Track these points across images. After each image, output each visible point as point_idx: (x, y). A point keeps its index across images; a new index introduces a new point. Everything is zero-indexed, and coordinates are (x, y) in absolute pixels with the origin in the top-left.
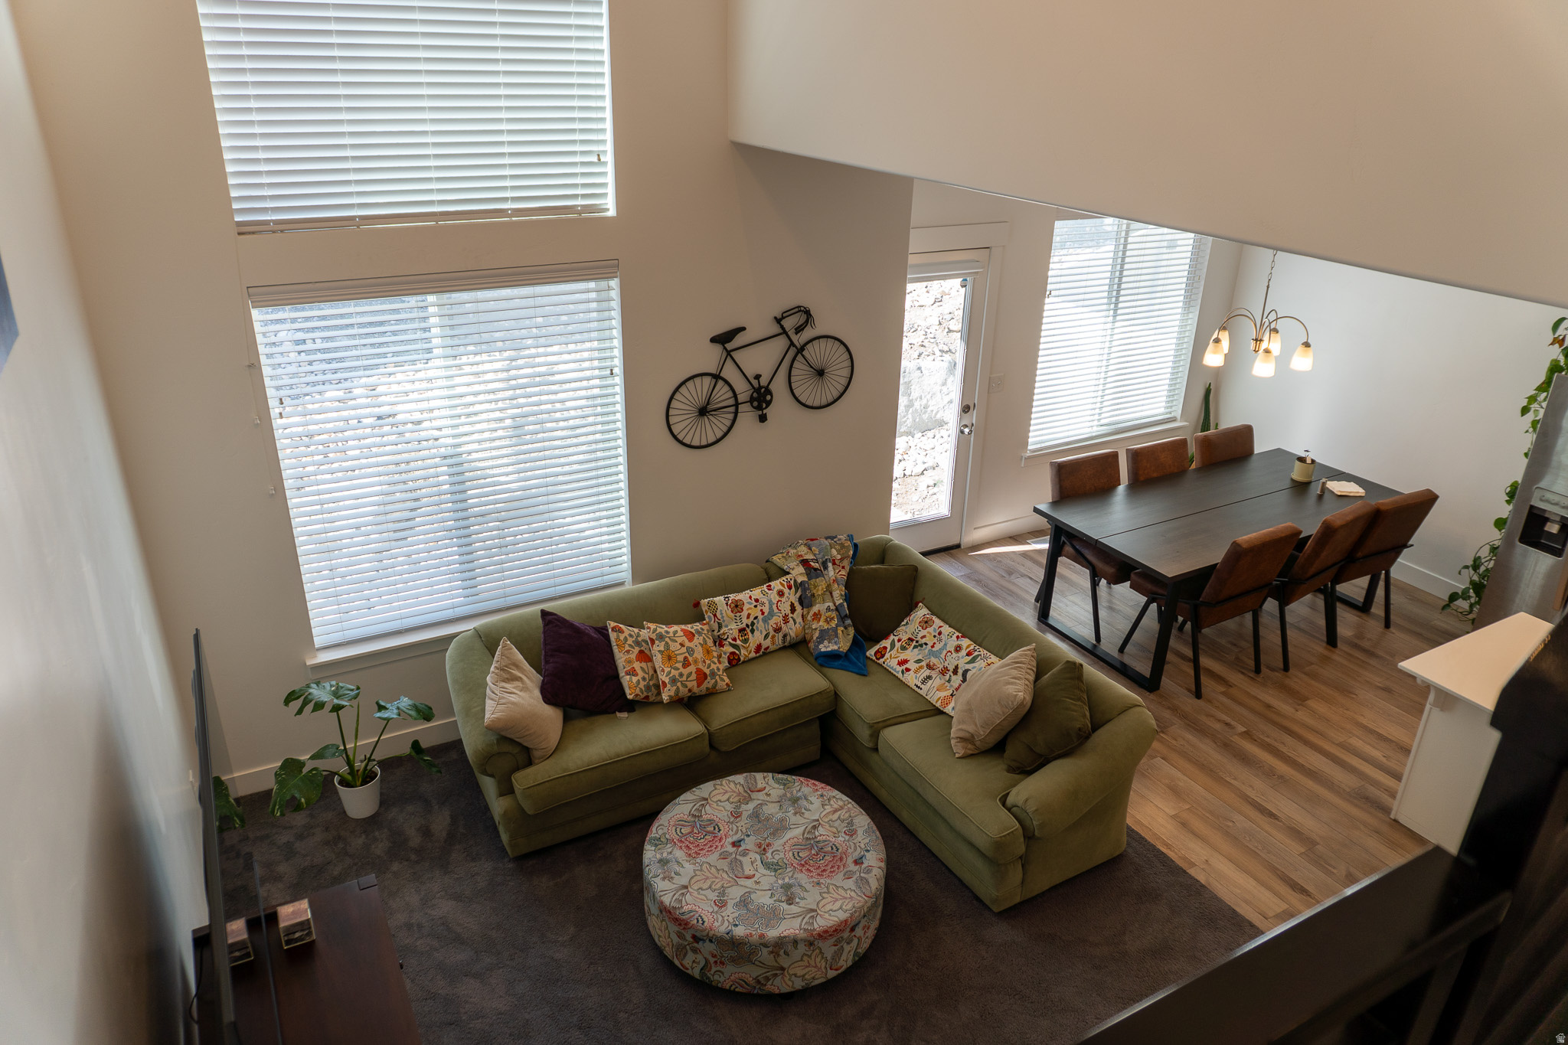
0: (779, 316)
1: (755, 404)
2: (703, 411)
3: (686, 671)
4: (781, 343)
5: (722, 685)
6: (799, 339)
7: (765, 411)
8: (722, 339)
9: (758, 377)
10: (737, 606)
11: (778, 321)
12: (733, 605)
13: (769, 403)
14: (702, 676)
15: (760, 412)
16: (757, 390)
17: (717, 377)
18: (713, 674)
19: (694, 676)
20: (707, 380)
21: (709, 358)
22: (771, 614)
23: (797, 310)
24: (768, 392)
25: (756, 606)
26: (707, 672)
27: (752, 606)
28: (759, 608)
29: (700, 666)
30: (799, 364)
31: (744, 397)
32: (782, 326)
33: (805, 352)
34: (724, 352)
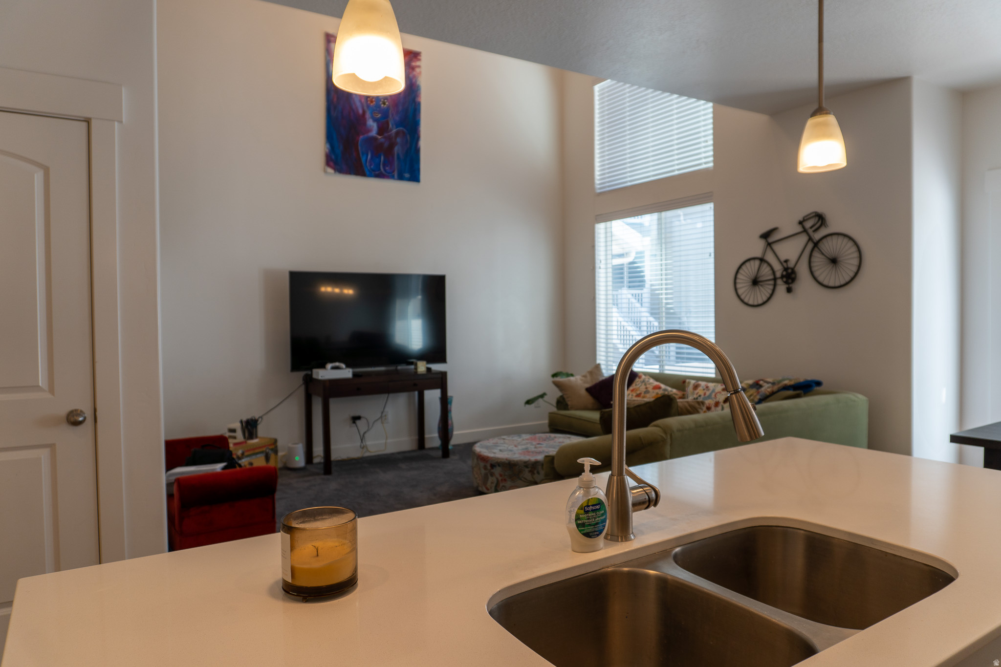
0: (801, 220)
1: (785, 279)
2: (755, 282)
4: (804, 239)
6: (817, 236)
7: (791, 285)
8: (765, 236)
9: (786, 261)
10: (696, 387)
11: (801, 223)
12: (696, 385)
13: (794, 280)
15: (788, 286)
16: (786, 269)
17: (762, 260)
20: (757, 263)
21: (757, 248)
23: (813, 214)
24: (793, 271)
27: (703, 389)
28: (705, 391)
30: (816, 254)
31: (778, 274)
32: (803, 227)
33: (821, 245)
34: (767, 243)
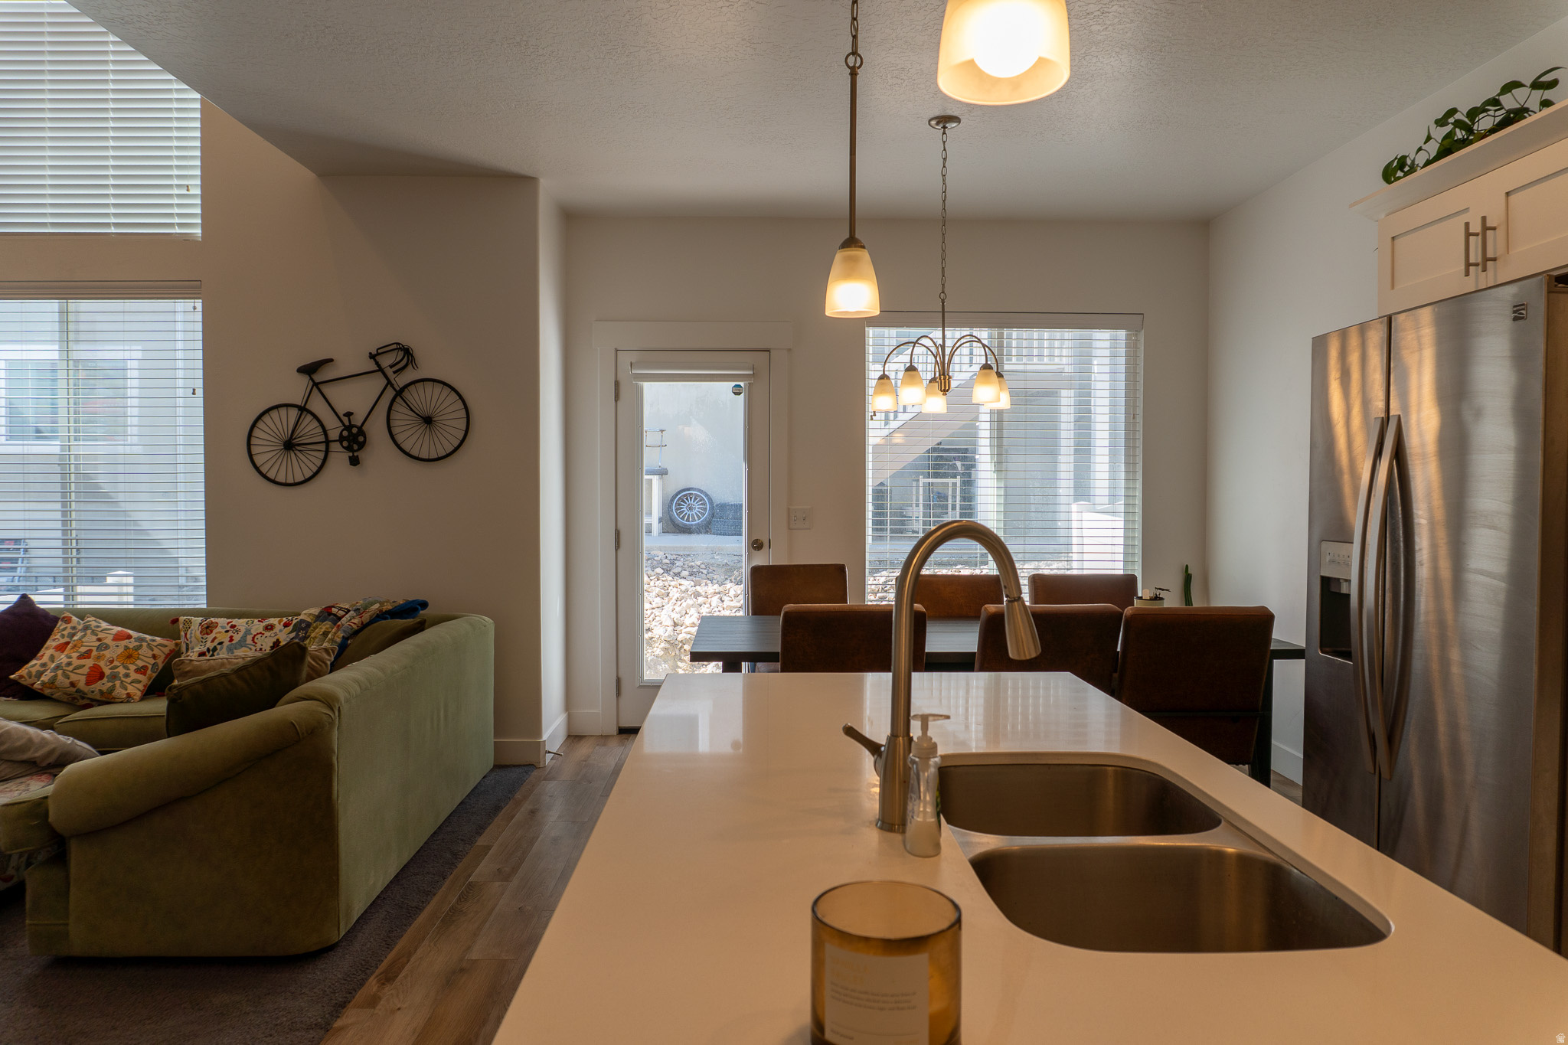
0: (374, 352)
1: (345, 444)
2: (289, 445)
3: (76, 662)
4: (379, 382)
5: (120, 692)
6: (401, 381)
7: (356, 454)
8: (309, 370)
9: (349, 414)
10: (207, 628)
11: (372, 356)
12: (206, 626)
13: (362, 445)
14: (96, 674)
15: (351, 454)
16: (348, 428)
17: (303, 409)
18: (114, 677)
19: (86, 670)
20: (294, 413)
21: (296, 389)
22: (242, 643)
23: (395, 346)
24: (361, 432)
25: (227, 631)
26: (107, 671)
27: (223, 631)
28: (230, 634)
29: (102, 664)
30: (400, 407)
31: (334, 435)
32: (377, 363)
33: (406, 394)
34: (311, 383)
